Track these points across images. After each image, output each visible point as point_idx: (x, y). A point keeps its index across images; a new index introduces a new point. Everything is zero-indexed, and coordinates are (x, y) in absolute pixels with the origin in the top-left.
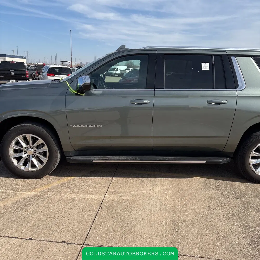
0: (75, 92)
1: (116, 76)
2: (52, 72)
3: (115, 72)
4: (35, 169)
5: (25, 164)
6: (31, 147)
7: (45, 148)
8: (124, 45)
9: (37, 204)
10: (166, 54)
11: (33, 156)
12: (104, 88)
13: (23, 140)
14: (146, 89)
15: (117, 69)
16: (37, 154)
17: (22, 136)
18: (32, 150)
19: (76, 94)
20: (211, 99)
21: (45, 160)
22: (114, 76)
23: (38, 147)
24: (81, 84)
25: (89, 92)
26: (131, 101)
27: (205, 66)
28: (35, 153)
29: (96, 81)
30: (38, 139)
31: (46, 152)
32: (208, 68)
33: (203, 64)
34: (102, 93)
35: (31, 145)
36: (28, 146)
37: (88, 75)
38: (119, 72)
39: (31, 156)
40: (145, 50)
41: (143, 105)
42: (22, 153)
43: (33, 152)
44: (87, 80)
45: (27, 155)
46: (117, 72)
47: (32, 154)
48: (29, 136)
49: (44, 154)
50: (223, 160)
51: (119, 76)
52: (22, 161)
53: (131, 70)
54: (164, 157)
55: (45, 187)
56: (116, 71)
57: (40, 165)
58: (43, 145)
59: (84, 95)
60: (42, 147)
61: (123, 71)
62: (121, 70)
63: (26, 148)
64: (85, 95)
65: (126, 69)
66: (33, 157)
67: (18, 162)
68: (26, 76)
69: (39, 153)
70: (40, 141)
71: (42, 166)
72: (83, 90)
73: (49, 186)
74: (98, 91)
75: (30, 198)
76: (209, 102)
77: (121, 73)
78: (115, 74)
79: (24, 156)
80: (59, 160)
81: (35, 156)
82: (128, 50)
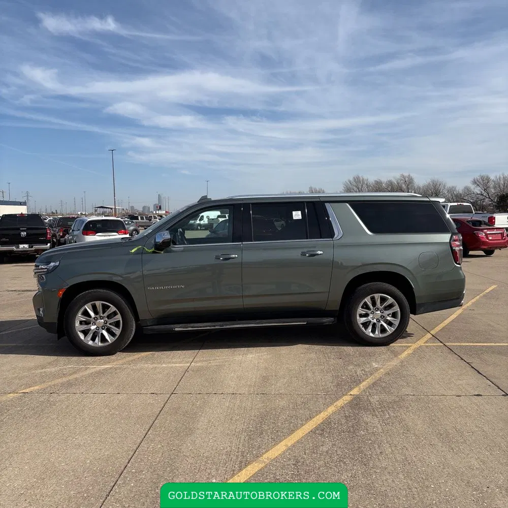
0: (153, 250)
1: (200, 230)
2: (92, 227)
3: (198, 222)
4: (106, 344)
5: (93, 339)
6: (100, 317)
7: (119, 317)
8: (206, 196)
9: (116, 373)
10: (252, 204)
11: (103, 327)
12: (184, 244)
13: (92, 309)
14: (233, 242)
15: (203, 216)
16: (108, 325)
17: (91, 304)
18: (103, 321)
19: (154, 252)
20: (305, 250)
21: (118, 332)
22: (197, 229)
23: (109, 317)
24: (159, 240)
25: (168, 249)
26: (216, 256)
27: (297, 215)
28: (106, 323)
29: (175, 237)
30: (109, 307)
31: (119, 322)
32: (300, 217)
33: (294, 213)
34: (184, 249)
35: (102, 315)
36: (98, 316)
37: (167, 230)
38: (205, 221)
39: (100, 328)
40: (231, 200)
41: (230, 261)
42: (89, 325)
43: (103, 323)
44: (167, 236)
45: (95, 326)
46: (202, 222)
47: (102, 326)
48: (99, 304)
49: (117, 324)
50: (327, 320)
51: (206, 229)
52: (90, 336)
53: (227, 218)
54: (258, 321)
55: (120, 361)
56: (200, 220)
57: (112, 337)
58: (115, 314)
59: (162, 252)
60: (115, 316)
61: (213, 219)
62: (209, 219)
63: (94, 318)
64: (164, 252)
65: (219, 217)
66: (103, 329)
67: (85, 336)
68: (46, 237)
69: (110, 324)
70: (113, 308)
71: (114, 339)
72: (162, 247)
73: (124, 360)
74: (178, 247)
75: (106, 369)
76: (303, 254)
77: (210, 224)
78: (199, 225)
79: (93, 327)
80: (134, 330)
81: (106, 327)
82: (210, 201)
